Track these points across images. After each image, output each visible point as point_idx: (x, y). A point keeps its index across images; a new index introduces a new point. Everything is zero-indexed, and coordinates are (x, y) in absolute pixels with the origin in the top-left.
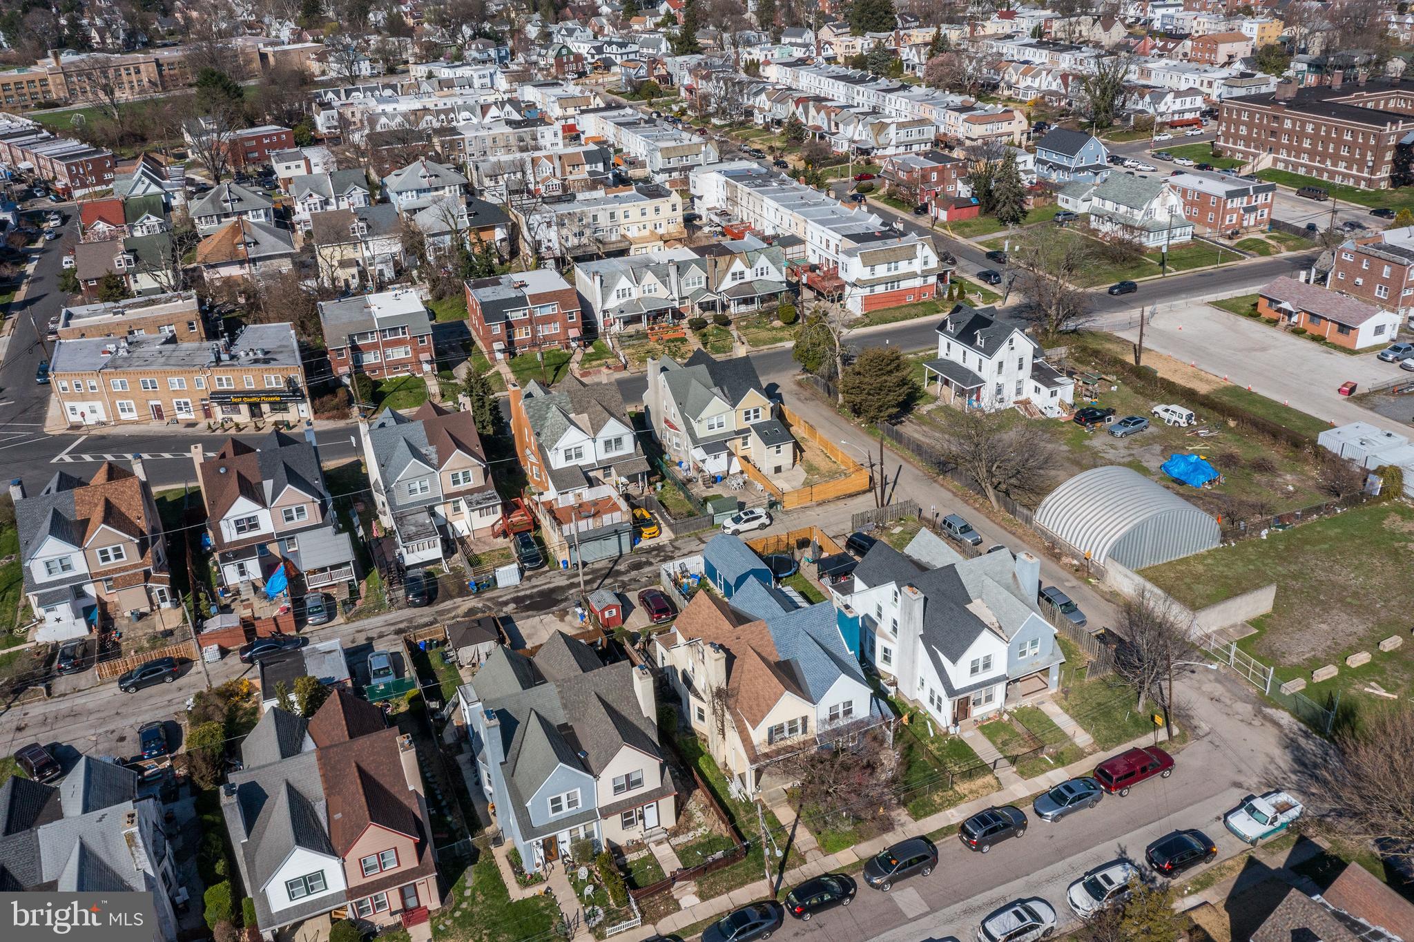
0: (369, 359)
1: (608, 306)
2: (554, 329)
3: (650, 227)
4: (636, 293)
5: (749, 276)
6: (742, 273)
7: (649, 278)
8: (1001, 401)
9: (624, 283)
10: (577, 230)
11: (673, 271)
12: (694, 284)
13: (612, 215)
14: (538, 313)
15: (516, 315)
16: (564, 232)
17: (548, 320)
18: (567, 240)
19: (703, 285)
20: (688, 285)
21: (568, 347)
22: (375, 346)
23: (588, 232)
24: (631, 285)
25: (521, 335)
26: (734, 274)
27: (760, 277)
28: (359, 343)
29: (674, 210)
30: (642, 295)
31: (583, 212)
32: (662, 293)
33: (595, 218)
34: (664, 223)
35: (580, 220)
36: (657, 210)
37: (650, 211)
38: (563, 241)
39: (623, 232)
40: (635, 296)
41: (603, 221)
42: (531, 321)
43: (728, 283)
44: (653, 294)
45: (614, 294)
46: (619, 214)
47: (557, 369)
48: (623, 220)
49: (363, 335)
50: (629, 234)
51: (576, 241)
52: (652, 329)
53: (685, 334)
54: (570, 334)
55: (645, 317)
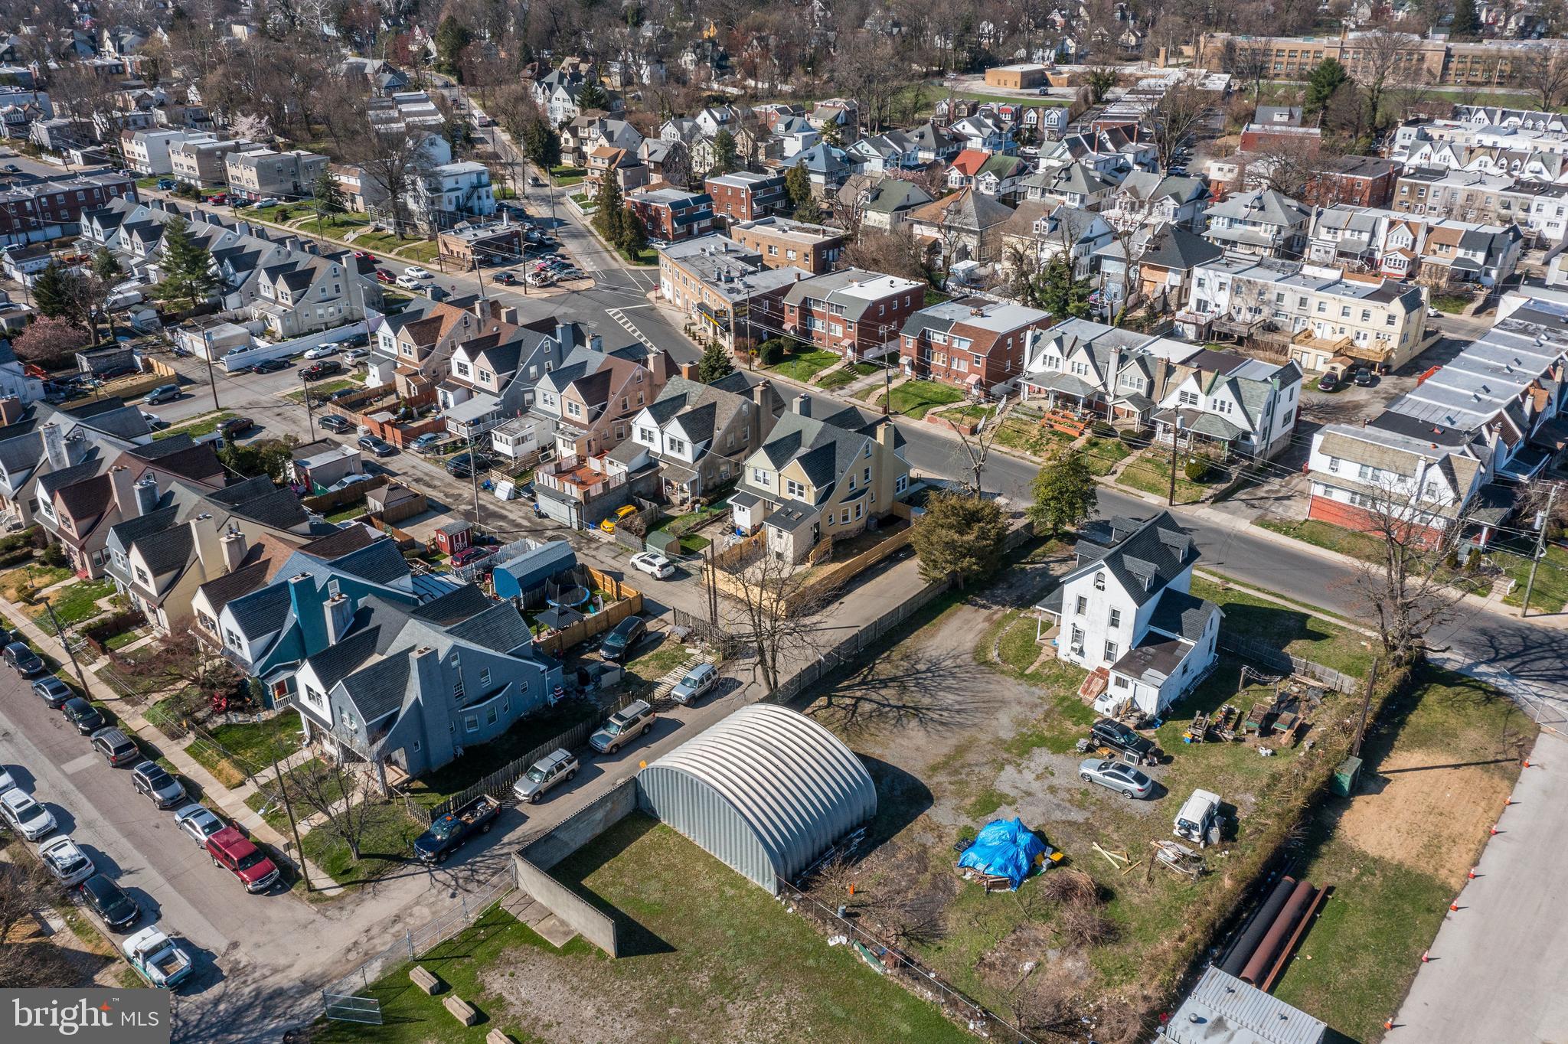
0: (819, 326)
1: (1029, 370)
2: (964, 367)
3: (1350, 333)
4: (1065, 367)
5: (1203, 404)
6: (1195, 396)
7: (1081, 356)
8: (1081, 652)
9: (1052, 350)
10: (1253, 304)
11: (1114, 359)
12: (1131, 384)
13: (1303, 302)
14: (955, 345)
15: (938, 338)
16: (1238, 301)
17: (962, 355)
18: (1239, 312)
19: (1143, 392)
20: (1124, 382)
21: (968, 392)
22: (822, 316)
23: (1266, 311)
24: (1059, 355)
25: (938, 361)
26: (1183, 393)
27: (1217, 412)
28: (814, 308)
29: (1392, 323)
30: (1068, 371)
31: (1266, 285)
32: (1093, 380)
33: (1280, 297)
34: (1372, 336)
35: (1261, 294)
36: (1366, 315)
37: (1356, 310)
38: (1233, 313)
39: (1310, 327)
40: (1060, 370)
41: (1290, 304)
42: (947, 349)
43: (1171, 402)
44: (1081, 377)
45: (1041, 358)
46: (1313, 302)
47: (921, 405)
48: (1314, 312)
49: (817, 302)
50: (1318, 333)
51: (1249, 317)
52: (1054, 413)
53: (1081, 434)
54: (973, 379)
55: (1052, 396)
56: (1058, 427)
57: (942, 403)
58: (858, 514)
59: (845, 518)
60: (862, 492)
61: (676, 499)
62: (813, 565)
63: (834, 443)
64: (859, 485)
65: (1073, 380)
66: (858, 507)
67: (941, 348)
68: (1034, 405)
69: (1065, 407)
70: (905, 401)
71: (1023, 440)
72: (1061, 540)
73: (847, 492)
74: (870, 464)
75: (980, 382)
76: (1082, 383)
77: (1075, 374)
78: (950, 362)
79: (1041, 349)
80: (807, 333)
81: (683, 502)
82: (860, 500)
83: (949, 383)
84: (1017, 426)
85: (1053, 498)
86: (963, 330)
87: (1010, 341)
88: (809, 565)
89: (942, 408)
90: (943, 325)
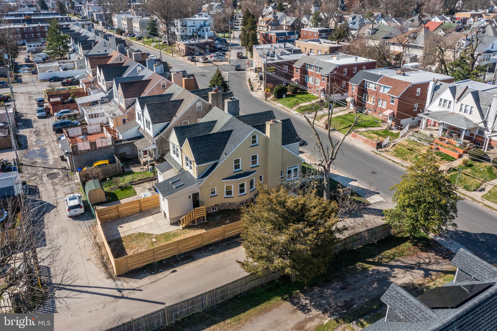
0: (310, 80)
1: (429, 109)
2: (384, 105)
4: (455, 108)
7: (469, 100)
9: (447, 95)
14: (381, 91)
15: (371, 87)
17: (384, 97)
21: (384, 121)
22: (312, 74)
24: (452, 99)
25: (370, 102)
28: (309, 70)
30: (457, 111)
32: (476, 118)
40: (451, 110)
42: (377, 93)
44: (467, 115)
45: (438, 100)
47: (351, 126)
49: (310, 66)
52: (441, 140)
53: (460, 156)
54: (388, 112)
55: (441, 127)
56: (442, 150)
57: (365, 127)
58: (242, 191)
59: (229, 193)
60: (247, 174)
61: (143, 160)
62: (183, 228)
63: (232, 131)
64: (245, 166)
65: (460, 117)
66: (242, 185)
67: (373, 92)
68: (428, 133)
69: (451, 136)
70: (342, 123)
71: (414, 156)
72: (415, 245)
73: (232, 171)
74: (257, 151)
75: (392, 116)
76: (467, 120)
77: (462, 113)
78: (377, 101)
79: (439, 94)
80: (304, 82)
81: (145, 164)
82: (245, 180)
83: (375, 115)
84: (411, 146)
85: (409, 206)
86: (387, 81)
87: (419, 90)
88: (181, 227)
89: (364, 129)
90: (376, 78)
